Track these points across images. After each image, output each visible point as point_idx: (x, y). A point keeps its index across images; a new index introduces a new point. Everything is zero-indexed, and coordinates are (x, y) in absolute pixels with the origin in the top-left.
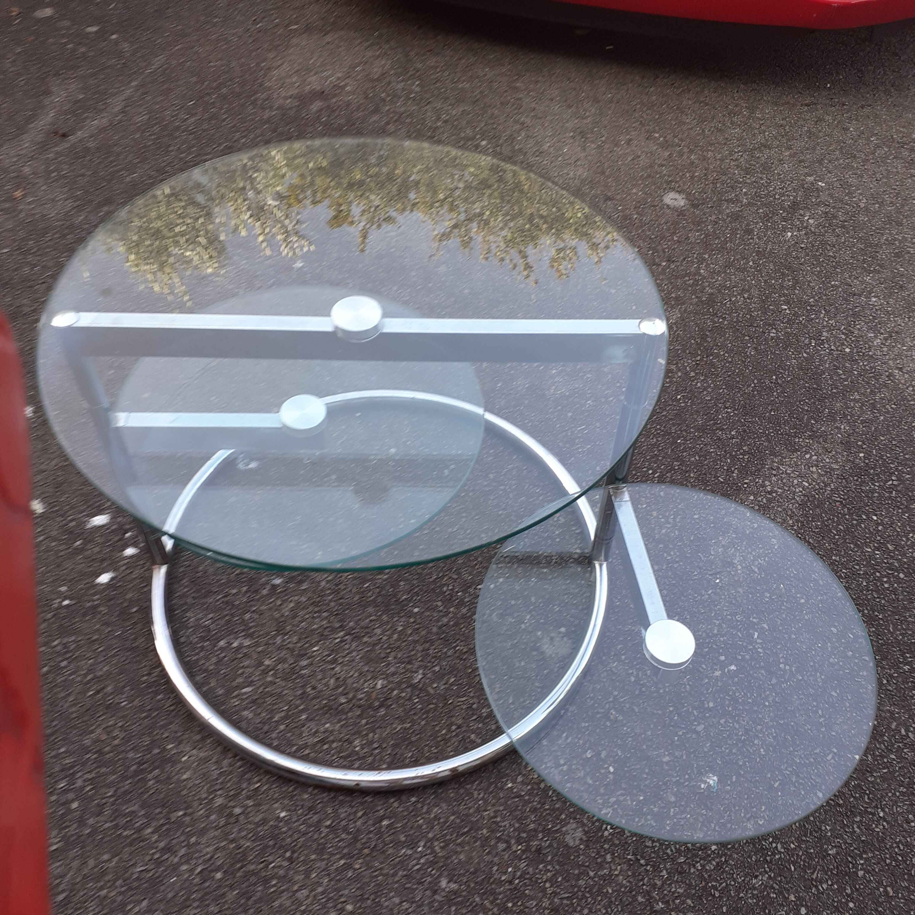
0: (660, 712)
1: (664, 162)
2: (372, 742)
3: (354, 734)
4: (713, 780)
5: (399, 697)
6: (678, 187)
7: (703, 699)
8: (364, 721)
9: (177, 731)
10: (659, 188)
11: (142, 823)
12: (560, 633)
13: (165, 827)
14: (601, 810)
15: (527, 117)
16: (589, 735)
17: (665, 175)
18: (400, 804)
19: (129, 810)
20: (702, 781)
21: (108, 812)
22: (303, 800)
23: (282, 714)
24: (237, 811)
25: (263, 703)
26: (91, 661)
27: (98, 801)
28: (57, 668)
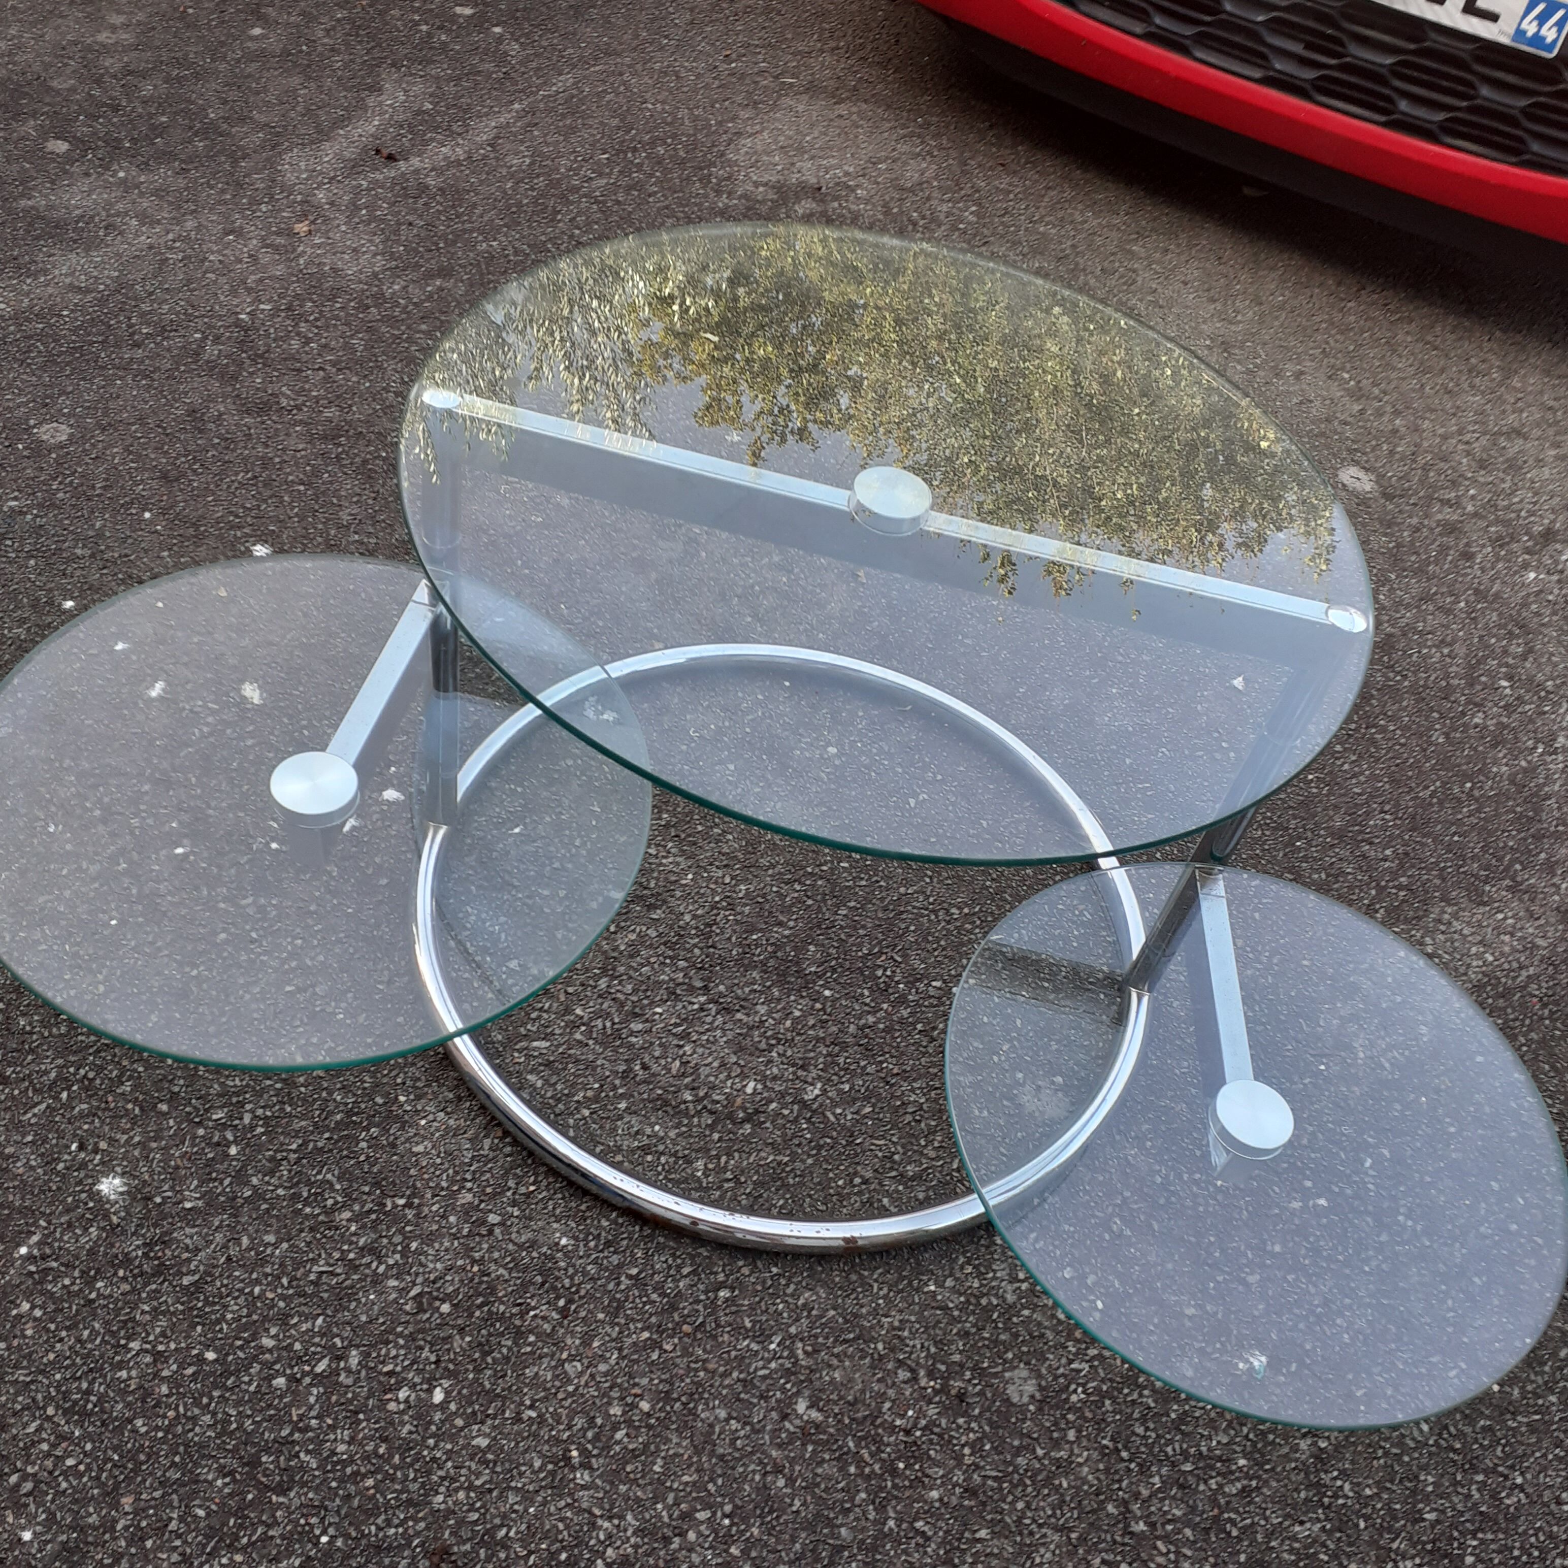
0: (1193, 1239)
1: (1351, 419)
2: (725, 1169)
3: (697, 1151)
4: (1259, 1361)
5: (778, 1114)
6: (1366, 462)
7: (1266, 1237)
8: (716, 1136)
9: (419, 1079)
10: (1334, 455)
11: (336, 1203)
12: (1053, 1083)
13: (373, 1216)
14: (1071, 1362)
15: (1141, 300)
16: (1072, 1245)
17: (1347, 438)
18: (752, 1272)
19: (320, 1177)
20: (1241, 1358)
21: (285, 1173)
22: (599, 1227)
23: (589, 1094)
24: (493, 1219)
25: (563, 1069)
26: (299, 942)
27: (271, 1152)
28: (243, 938)
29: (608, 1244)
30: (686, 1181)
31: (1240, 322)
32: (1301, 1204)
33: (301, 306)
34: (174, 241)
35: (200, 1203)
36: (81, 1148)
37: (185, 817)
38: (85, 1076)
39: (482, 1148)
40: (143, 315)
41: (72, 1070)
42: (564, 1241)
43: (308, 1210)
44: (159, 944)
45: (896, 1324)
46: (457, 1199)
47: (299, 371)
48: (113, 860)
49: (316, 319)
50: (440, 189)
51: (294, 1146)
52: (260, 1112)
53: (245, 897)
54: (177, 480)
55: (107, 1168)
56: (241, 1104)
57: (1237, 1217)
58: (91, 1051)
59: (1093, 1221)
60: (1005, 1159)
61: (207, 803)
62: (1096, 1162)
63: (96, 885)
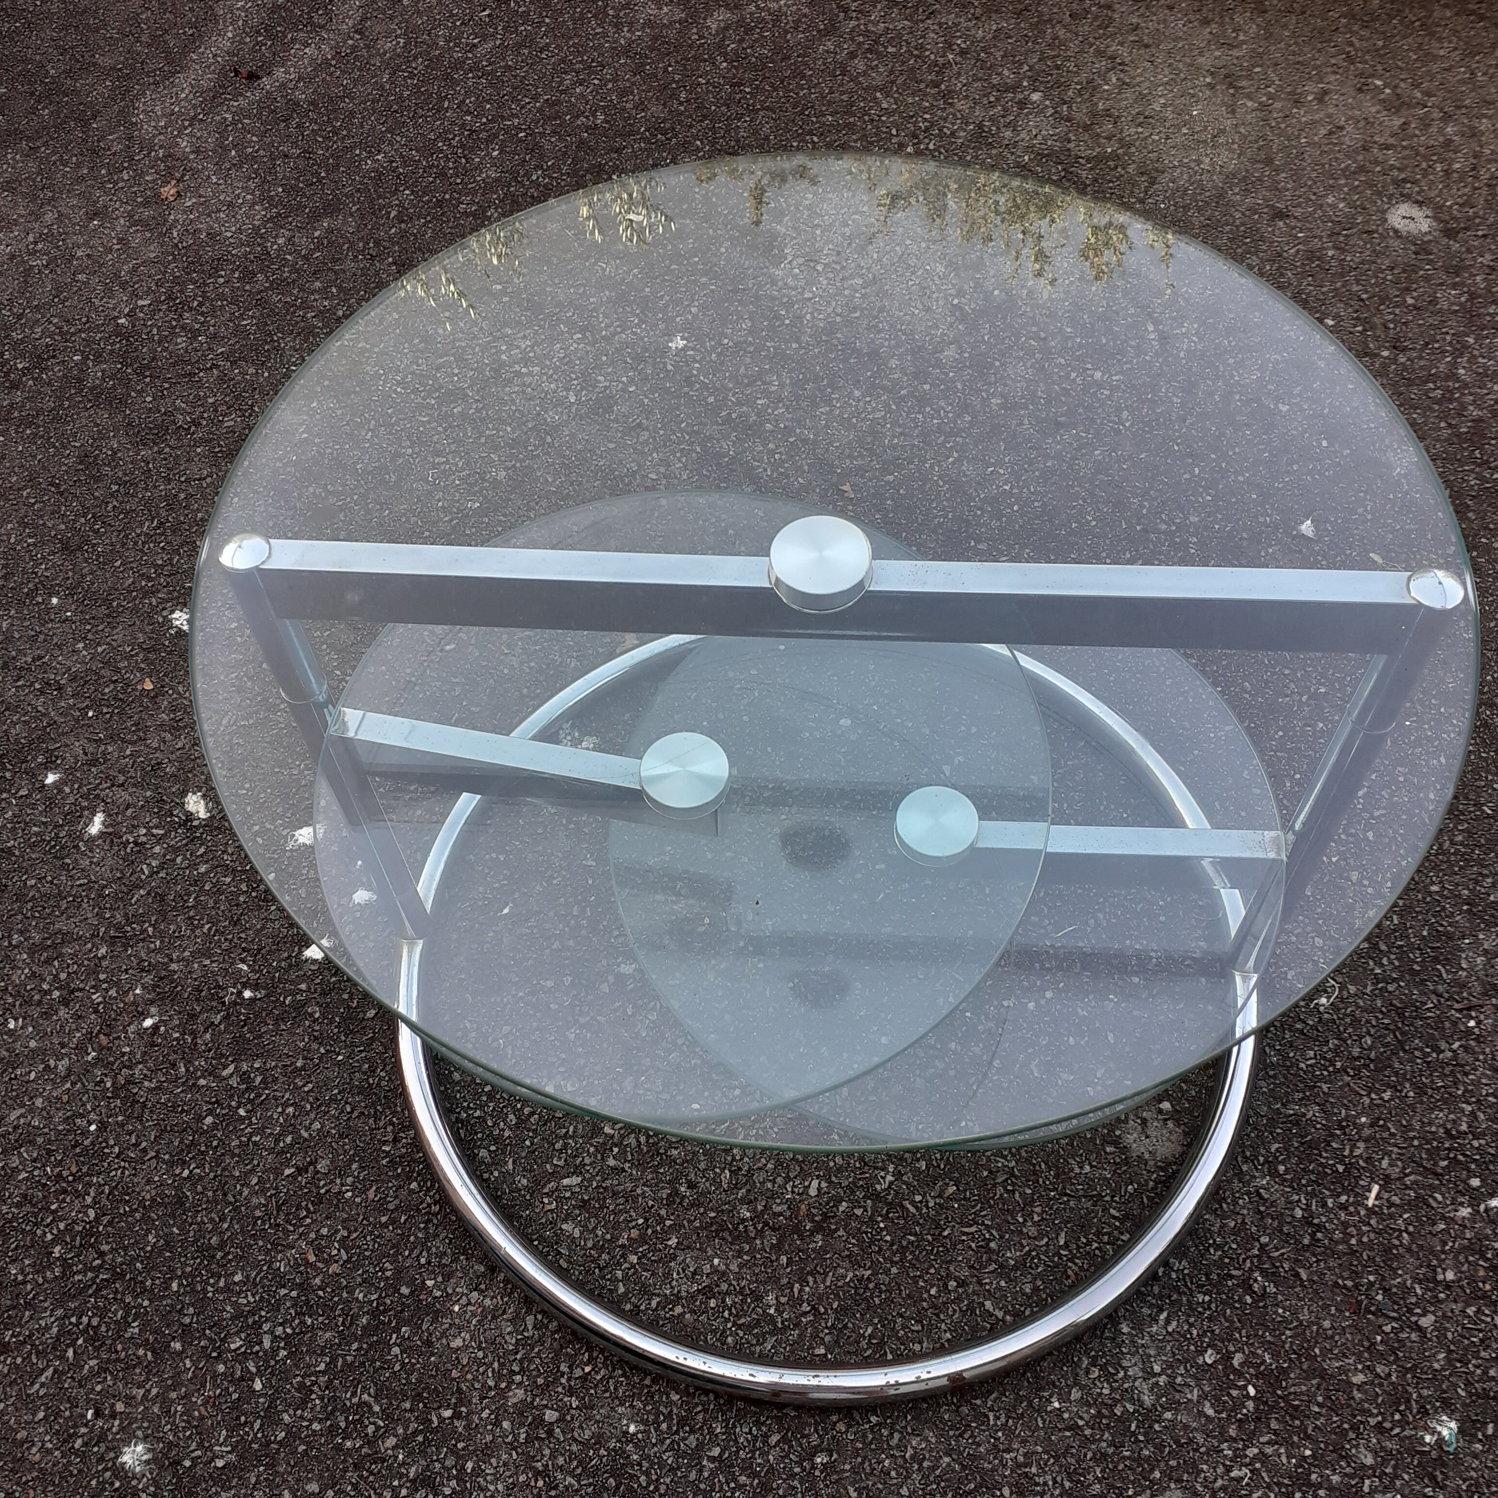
0: (1349, 1283)
1: (1391, 141)
2: (800, 1301)
3: (765, 1283)
4: (1448, 1428)
5: (850, 1216)
6: (1418, 193)
7: (1435, 1262)
8: (784, 1259)
9: (445, 1254)
10: (1379, 194)
11: (378, 1428)
12: (1160, 1111)
13: (420, 1438)
14: (1229, 1469)
15: (1121, 44)
16: (1210, 1319)
17: (1392, 167)
18: (849, 1426)
19: (355, 1400)
20: (1426, 1428)
21: (317, 1402)
22: (672, 1403)
23: (634, 1233)
24: (550, 1416)
25: (601, 1208)
26: (290, 1110)
27: (299, 1379)
28: (230, 1120)
29: (682, 1422)
30: (758, 1323)
31: (1244, 42)
32: (1469, 1210)
33: (182, 291)
34: (36, 243)
36: (97, 1414)
37: (148, 979)
38: (89, 1325)
39: (526, 1329)
40: (15, 345)
41: (73, 1320)
42: (632, 1429)
43: (349, 1444)
44: (144, 1144)
45: (1021, 1459)
46: (506, 1398)
47: (191, 375)
48: (81, 1049)
49: (201, 304)
50: (312, 103)
51: (322, 1367)
52: (279, 1331)
53: (225, 1067)
54: (80, 548)
55: (127, 1437)
56: (258, 1325)
57: (1397, 1242)
58: (90, 1292)
59: (1230, 1283)
60: (1117, 1224)
61: (167, 955)
62: (1224, 1206)
63: (68, 1085)
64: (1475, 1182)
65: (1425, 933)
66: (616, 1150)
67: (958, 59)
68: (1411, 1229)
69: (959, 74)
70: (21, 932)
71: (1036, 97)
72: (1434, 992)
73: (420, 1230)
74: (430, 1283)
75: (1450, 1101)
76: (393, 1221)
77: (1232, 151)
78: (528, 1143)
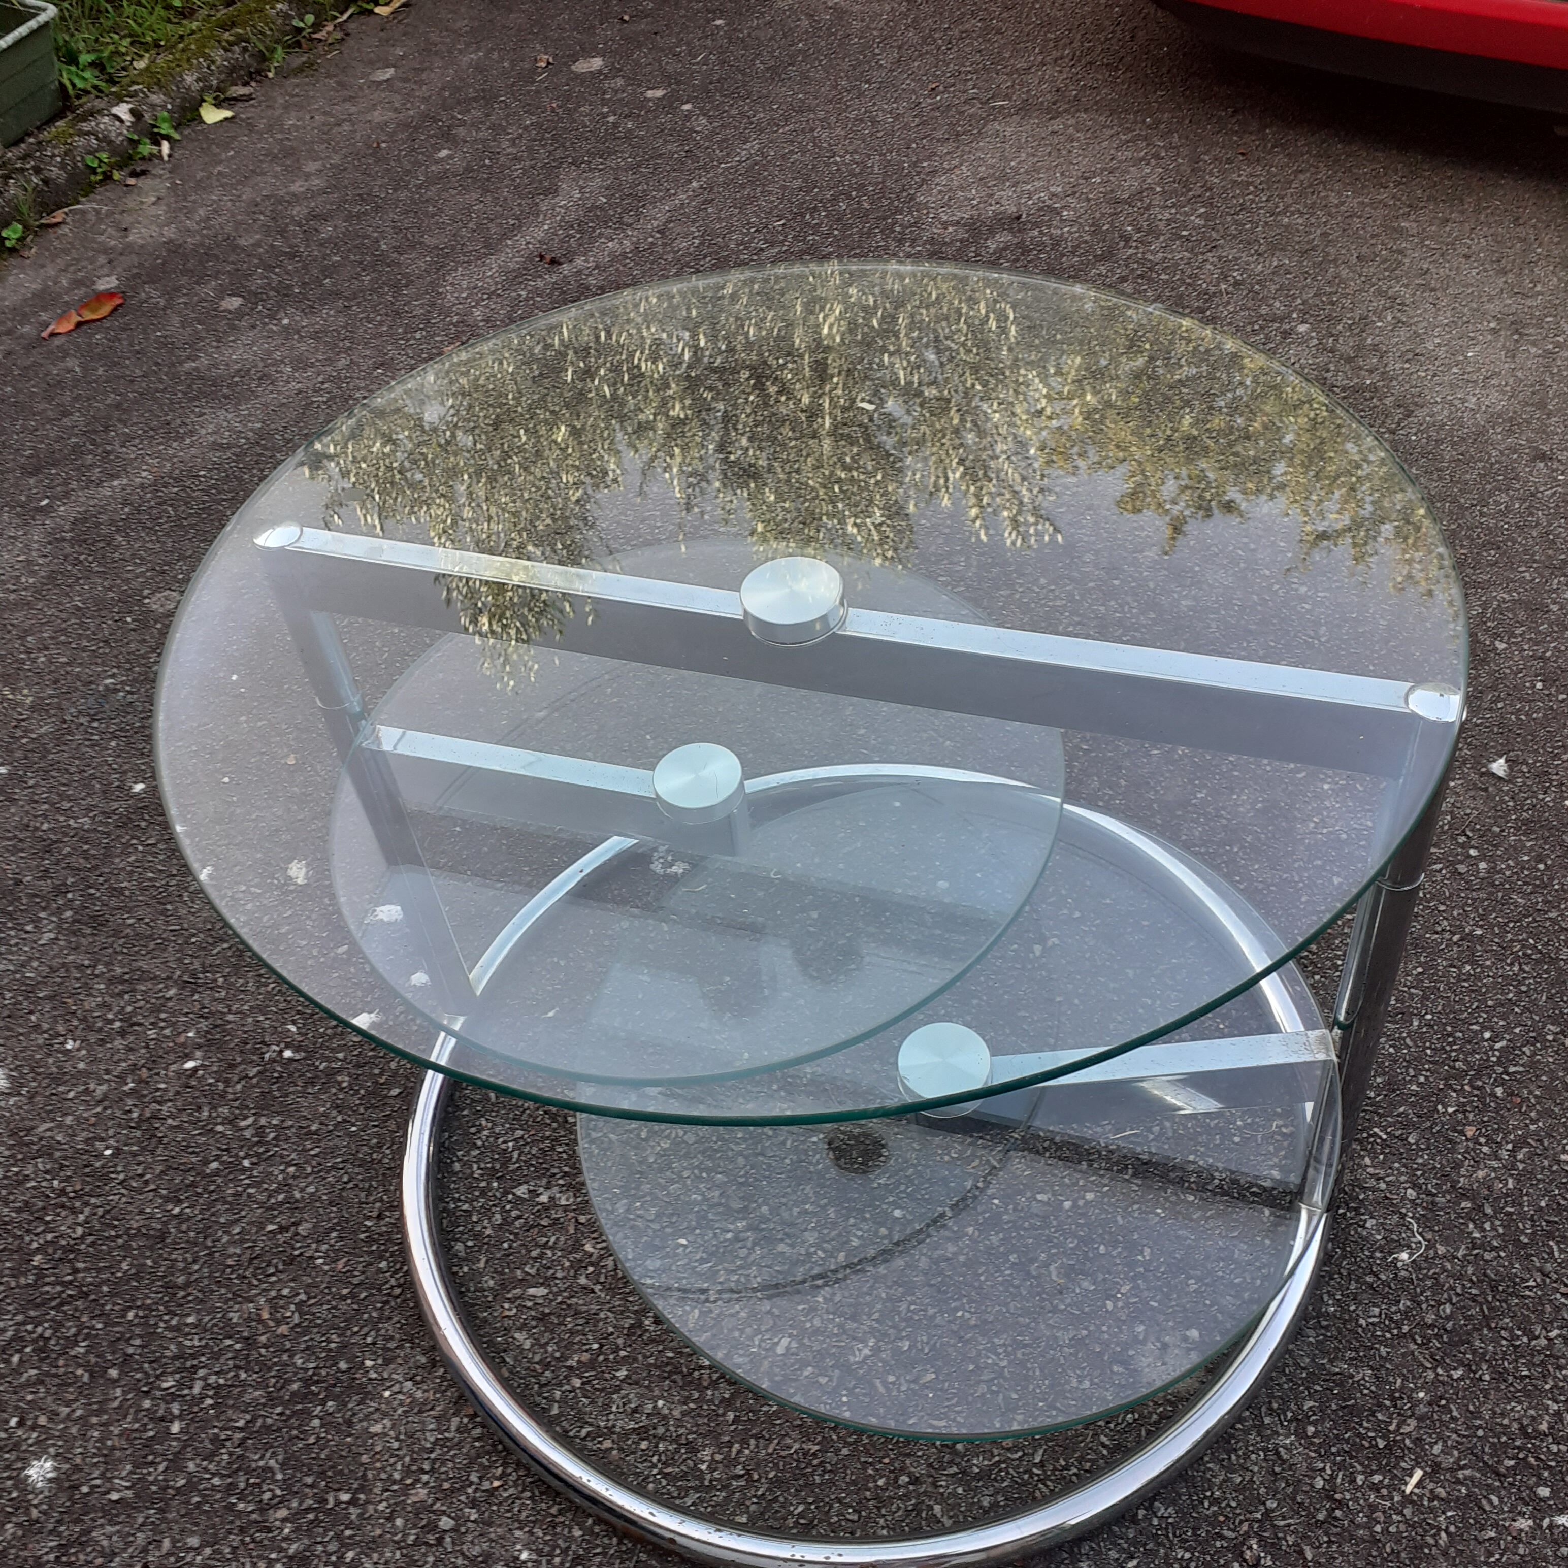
2: (735, 1462)
3: (705, 1436)
9: (392, 1338)
11: (274, 1496)
12: (1185, 1339)
13: (311, 1516)
19: (261, 1463)
21: (225, 1457)
22: (570, 1538)
23: (586, 1357)
24: (446, 1523)
25: (559, 1324)
26: (292, 1169)
27: (216, 1431)
28: (234, 1168)
30: (684, 1476)
31: (1539, 293)
32: (1530, 1522)
34: (323, 383)
35: (129, 1494)
36: (21, 1424)
37: (204, 1025)
38: (41, 1336)
39: (448, 1430)
41: (30, 1327)
42: (524, 1556)
43: (241, 1506)
44: (148, 1177)
46: (408, 1496)
48: (122, 1078)
51: (241, 1424)
52: (212, 1379)
53: (245, 1118)
55: (41, 1448)
56: (195, 1370)
57: (1431, 1541)
58: (53, 1304)
59: (1218, 1544)
60: (1105, 1452)
61: (229, 1006)
62: (1233, 1457)
63: (99, 1109)
64: (1544, 1492)
65: (1543, 1204)
66: (591, 1269)
67: (1231, 289)
68: (1452, 1529)
69: (1228, 303)
70: (106, 964)
71: (1302, 328)
72: (1540, 1270)
73: (376, 1309)
74: (369, 1363)
75: (1532, 1394)
76: (353, 1295)
77: (1504, 393)
78: (506, 1245)
